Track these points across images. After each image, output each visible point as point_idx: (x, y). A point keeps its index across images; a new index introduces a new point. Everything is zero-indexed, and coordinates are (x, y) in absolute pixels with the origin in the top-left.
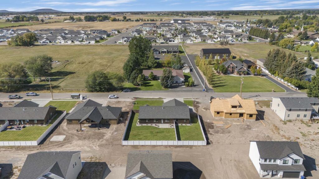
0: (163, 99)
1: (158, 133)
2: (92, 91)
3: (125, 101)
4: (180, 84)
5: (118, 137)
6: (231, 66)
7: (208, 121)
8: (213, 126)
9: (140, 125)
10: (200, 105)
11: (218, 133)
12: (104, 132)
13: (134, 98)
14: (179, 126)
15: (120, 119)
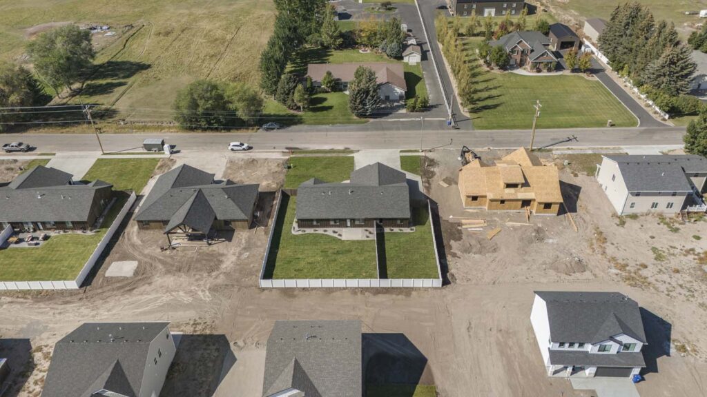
0: (352, 152)
1: (338, 253)
2: (192, 129)
3: (266, 159)
4: (396, 104)
5: (252, 266)
6: (520, 48)
7: (451, 217)
8: (460, 232)
9: (300, 233)
10: (436, 170)
11: (469, 253)
12: (221, 252)
13: (287, 148)
14: (385, 235)
15: (255, 214)
